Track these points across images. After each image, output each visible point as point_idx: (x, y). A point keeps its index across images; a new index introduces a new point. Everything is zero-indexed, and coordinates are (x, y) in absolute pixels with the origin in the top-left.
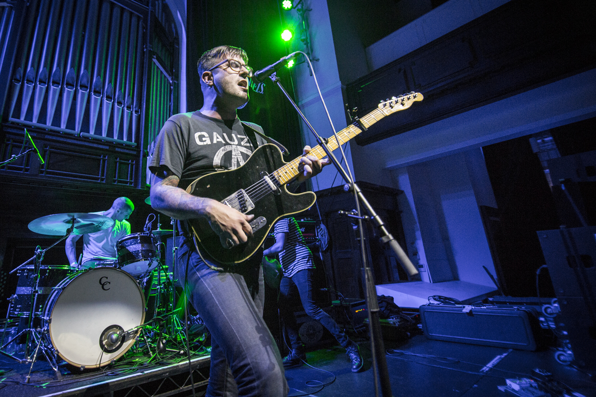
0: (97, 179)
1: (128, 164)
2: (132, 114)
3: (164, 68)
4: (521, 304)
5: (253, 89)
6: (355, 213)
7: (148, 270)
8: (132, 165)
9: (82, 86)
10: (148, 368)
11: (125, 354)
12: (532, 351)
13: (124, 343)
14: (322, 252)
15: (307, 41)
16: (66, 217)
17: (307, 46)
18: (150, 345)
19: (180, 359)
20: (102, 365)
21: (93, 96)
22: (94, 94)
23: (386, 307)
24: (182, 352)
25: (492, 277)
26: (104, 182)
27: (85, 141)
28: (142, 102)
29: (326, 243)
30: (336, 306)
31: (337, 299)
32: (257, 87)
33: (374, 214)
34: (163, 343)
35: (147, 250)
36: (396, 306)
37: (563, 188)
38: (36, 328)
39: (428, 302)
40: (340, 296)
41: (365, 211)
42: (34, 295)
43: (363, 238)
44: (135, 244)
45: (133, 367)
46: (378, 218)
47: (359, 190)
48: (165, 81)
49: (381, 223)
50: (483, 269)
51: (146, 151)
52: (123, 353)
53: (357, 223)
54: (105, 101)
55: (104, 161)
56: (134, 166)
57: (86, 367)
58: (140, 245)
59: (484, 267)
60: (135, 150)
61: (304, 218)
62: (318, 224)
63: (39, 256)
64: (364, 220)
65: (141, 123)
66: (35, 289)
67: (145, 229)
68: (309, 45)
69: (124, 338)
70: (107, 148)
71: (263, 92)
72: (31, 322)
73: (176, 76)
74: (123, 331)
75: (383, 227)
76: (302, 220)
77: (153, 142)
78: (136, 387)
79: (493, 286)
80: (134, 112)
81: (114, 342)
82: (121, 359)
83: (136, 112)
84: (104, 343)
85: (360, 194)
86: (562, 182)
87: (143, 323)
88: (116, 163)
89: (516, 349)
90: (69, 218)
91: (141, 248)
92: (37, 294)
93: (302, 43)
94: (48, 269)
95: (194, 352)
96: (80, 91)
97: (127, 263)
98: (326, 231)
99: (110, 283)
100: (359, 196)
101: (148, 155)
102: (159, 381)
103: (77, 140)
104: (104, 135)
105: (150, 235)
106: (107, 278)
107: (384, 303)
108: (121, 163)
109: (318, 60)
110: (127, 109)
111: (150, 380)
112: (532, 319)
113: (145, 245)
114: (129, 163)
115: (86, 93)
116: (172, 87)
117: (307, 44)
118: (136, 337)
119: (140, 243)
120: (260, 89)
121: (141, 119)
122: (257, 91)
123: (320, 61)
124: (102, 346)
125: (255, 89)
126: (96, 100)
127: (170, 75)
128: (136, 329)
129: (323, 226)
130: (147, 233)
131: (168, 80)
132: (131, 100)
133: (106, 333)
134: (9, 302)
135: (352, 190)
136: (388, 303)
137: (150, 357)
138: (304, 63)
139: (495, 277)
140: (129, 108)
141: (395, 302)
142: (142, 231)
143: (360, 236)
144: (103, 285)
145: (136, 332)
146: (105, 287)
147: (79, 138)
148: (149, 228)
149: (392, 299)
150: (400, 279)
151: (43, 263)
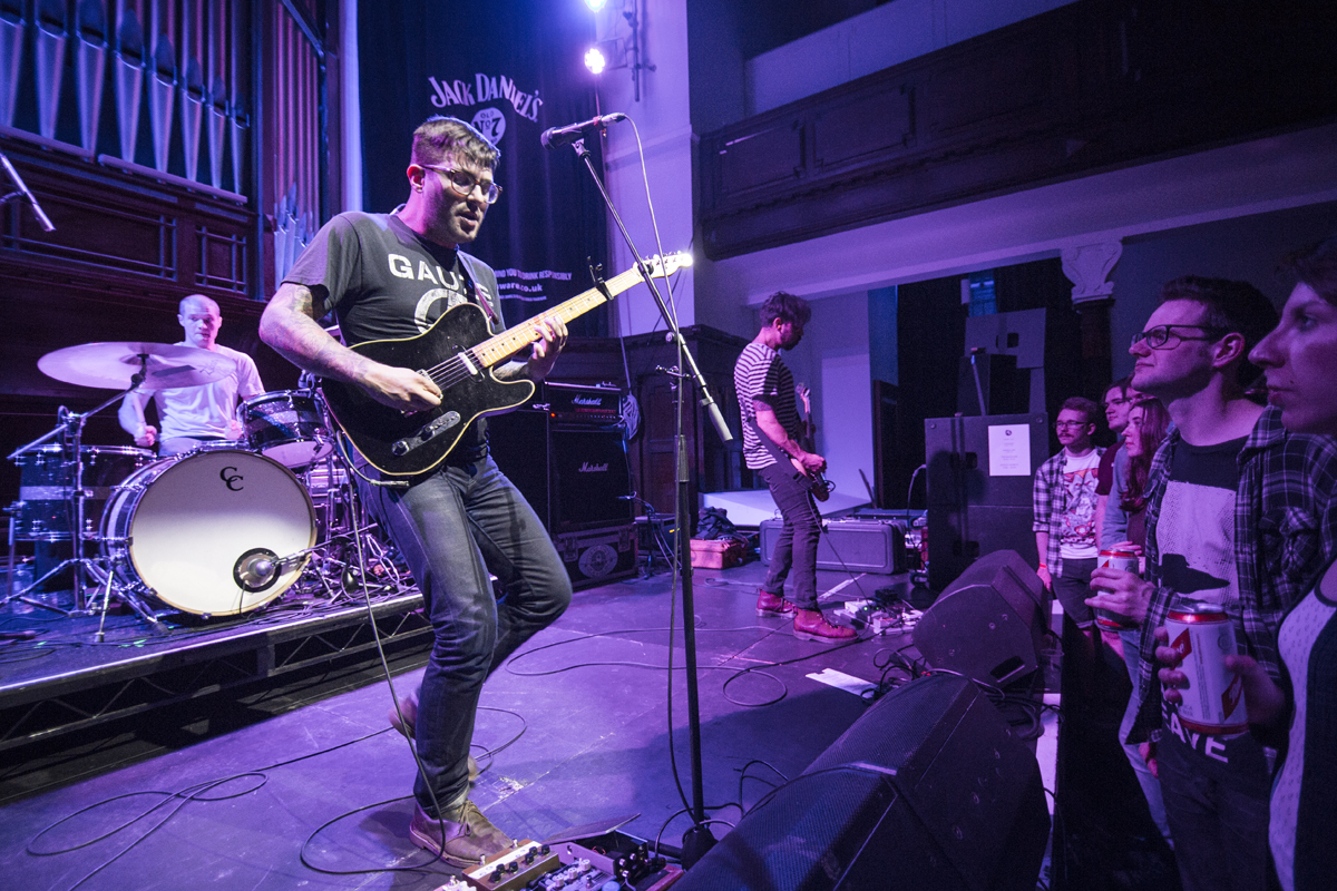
0: (157, 272)
1: (230, 244)
2: (228, 123)
3: (304, 15)
4: (890, 517)
5: (515, 106)
6: (676, 371)
7: (313, 459)
8: (240, 248)
9: (89, 32)
10: (328, 610)
11: (282, 595)
12: (887, 575)
13: (280, 578)
14: (627, 441)
15: (635, 20)
16: (125, 350)
17: (635, 31)
18: (328, 582)
19: (387, 597)
20: (243, 611)
21: (121, 63)
22: (124, 59)
23: (714, 525)
24: (388, 588)
25: (867, 484)
26: (174, 280)
27: (112, 177)
28: (254, 98)
29: (635, 427)
30: (641, 524)
31: (643, 515)
32: (524, 103)
33: (697, 372)
34: (352, 576)
35: (309, 423)
36: (729, 523)
37: (973, 361)
38: (91, 557)
39: (774, 517)
40: (648, 508)
41: (687, 368)
42: (77, 500)
43: (680, 401)
44: (283, 410)
45: (304, 611)
46: (701, 377)
47: (684, 342)
48: (304, 48)
49: (703, 383)
50: (859, 473)
51: (270, 217)
52: (278, 595)
53: (677, 383)
54: (155, 79)
55: (169, 231)
56: (244, 249)
57: (213, 615)
58: (294, 414)
59: (860, 471)
60: (244, 214)
61: (601, 383)
62: (623, 395)
63: (74, 426)
64: (685, 379)
65: (254, 148)
66: (76, 488)
67: (300, 384)
68: (639, 28)
69: (278, 571)
70: (173, 200)
71: (537, 117)
72: (78, 549)
73: (334, 43)
74: (277, 559)
75: (705, 389)
76: (598, 386)
77: (285, 199)
78: (314, 637)
79: (867, 498)
80: (233, 121)
81: (262, 574)
82: (276, 601)
83: (240, 120)
84: (242, 576)
85: (685, 347)
86: (974, 353)
87: (313, 545)
88: (200, 238)
89: (871, 573)
90: (132, 354)
91: (296, 419)
92: (82, 498)
93: (625, 22)
94: (94, 453)
95: (408, 588)
96: (83, 42)
97: (270, 446)
98: (636, 407)
99: (242, 478)
100: (682, 349)
101: (276, 229)
102: (353, 629)
103: (90, 171)
104: (161, 167)
105: (313, 396)
106: (236, 469)
107: (712, 518)
108: (210, 240)
109: (653, 68)
110: (215, 110)
111: (337, 627)
112: (897, 536)
113: (306, 414)
114: (233, 243)
115: (101, 50)
116: (323, 68)
117: (634, 24)
118: (303, 568)
119: (293, 409)
120: (530, 110)
121: (254, 140)
122: (523, 113)
123: (657, 71)
124: (240, 582)
125: (520, 107)
126: (130, 74)
127: (317, 37)
128: (303, 554)
129: (631, 399)
130: (307, 392)
131: (312, 46)
132: (223, 87)
133: (244, 561)
134: (9, 515)
135: (675, 341)
136: (718, 518)
137: (330, 597)
138: (624, 69)
139: (872, 485)
140: (220, 106)
141: (728, 516)
142: (294, 387)
143: (677, 398)
144: (229, 482)
145: (303, 559)
146: (233, 484)
147: (94, 167)
148: (310, 383)
149: (725, 512)
150: (742, 486)
151: (86, 440)
